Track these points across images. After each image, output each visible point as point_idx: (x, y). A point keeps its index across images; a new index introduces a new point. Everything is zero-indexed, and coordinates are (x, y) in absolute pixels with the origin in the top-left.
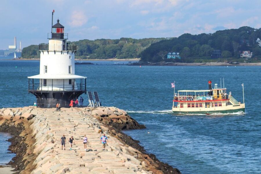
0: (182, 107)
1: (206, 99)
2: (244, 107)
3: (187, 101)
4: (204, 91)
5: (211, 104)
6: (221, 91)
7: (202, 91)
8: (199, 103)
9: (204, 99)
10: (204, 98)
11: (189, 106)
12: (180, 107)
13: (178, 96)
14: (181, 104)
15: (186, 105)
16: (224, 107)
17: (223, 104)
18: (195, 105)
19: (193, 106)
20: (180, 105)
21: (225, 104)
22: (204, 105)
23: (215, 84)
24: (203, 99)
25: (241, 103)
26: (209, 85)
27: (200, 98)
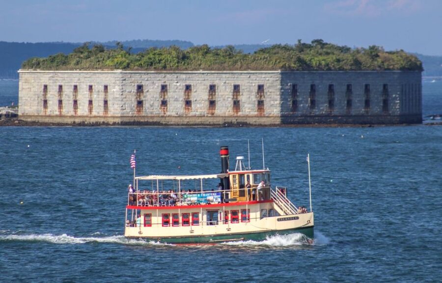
0: (148, 224)
1: (206, 200)
2: (312, 224)
3: (160, 208)
4: (202, 177)
5: (221, 216)
6: (248, 177)
7: (197, 177)
8: (191, 211)
9: (201, 199)
10: (202, 197)
11: (165, 223)
12: (143, 226)
13: (137, 193)
14: (146, 215)
15: (157, 219)
16: (256, 223)
17: (252, 215)
18: (180, 219)
19: (176, 223)
20: (142, 218)
21: (258, 214)
22: (203, 217)
23: (238, 158)
24: (198, 200)
25: (303, 212)
26: (222, 158)
27: (192, 199)
